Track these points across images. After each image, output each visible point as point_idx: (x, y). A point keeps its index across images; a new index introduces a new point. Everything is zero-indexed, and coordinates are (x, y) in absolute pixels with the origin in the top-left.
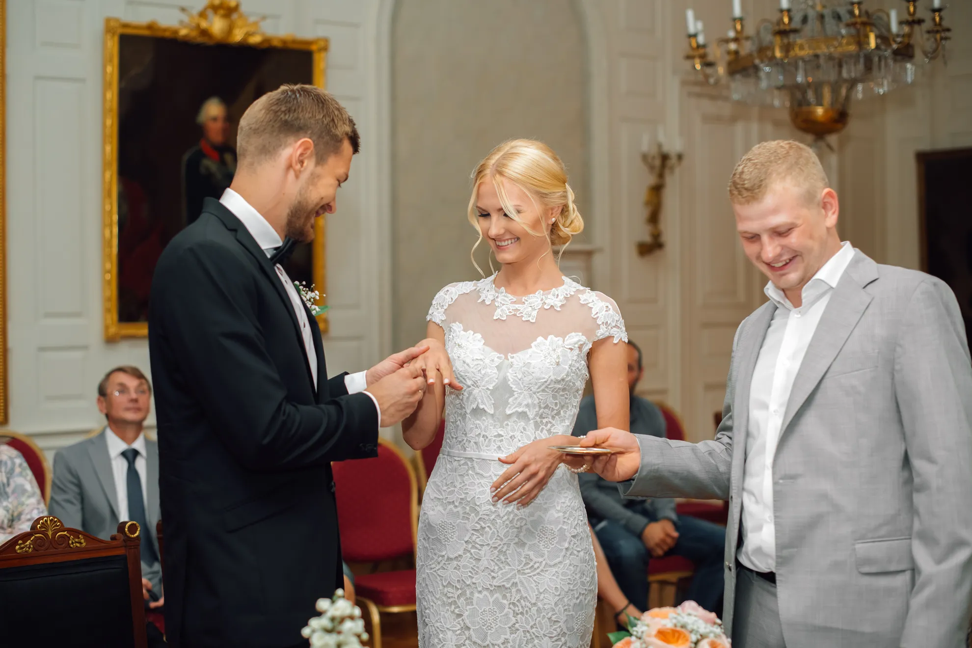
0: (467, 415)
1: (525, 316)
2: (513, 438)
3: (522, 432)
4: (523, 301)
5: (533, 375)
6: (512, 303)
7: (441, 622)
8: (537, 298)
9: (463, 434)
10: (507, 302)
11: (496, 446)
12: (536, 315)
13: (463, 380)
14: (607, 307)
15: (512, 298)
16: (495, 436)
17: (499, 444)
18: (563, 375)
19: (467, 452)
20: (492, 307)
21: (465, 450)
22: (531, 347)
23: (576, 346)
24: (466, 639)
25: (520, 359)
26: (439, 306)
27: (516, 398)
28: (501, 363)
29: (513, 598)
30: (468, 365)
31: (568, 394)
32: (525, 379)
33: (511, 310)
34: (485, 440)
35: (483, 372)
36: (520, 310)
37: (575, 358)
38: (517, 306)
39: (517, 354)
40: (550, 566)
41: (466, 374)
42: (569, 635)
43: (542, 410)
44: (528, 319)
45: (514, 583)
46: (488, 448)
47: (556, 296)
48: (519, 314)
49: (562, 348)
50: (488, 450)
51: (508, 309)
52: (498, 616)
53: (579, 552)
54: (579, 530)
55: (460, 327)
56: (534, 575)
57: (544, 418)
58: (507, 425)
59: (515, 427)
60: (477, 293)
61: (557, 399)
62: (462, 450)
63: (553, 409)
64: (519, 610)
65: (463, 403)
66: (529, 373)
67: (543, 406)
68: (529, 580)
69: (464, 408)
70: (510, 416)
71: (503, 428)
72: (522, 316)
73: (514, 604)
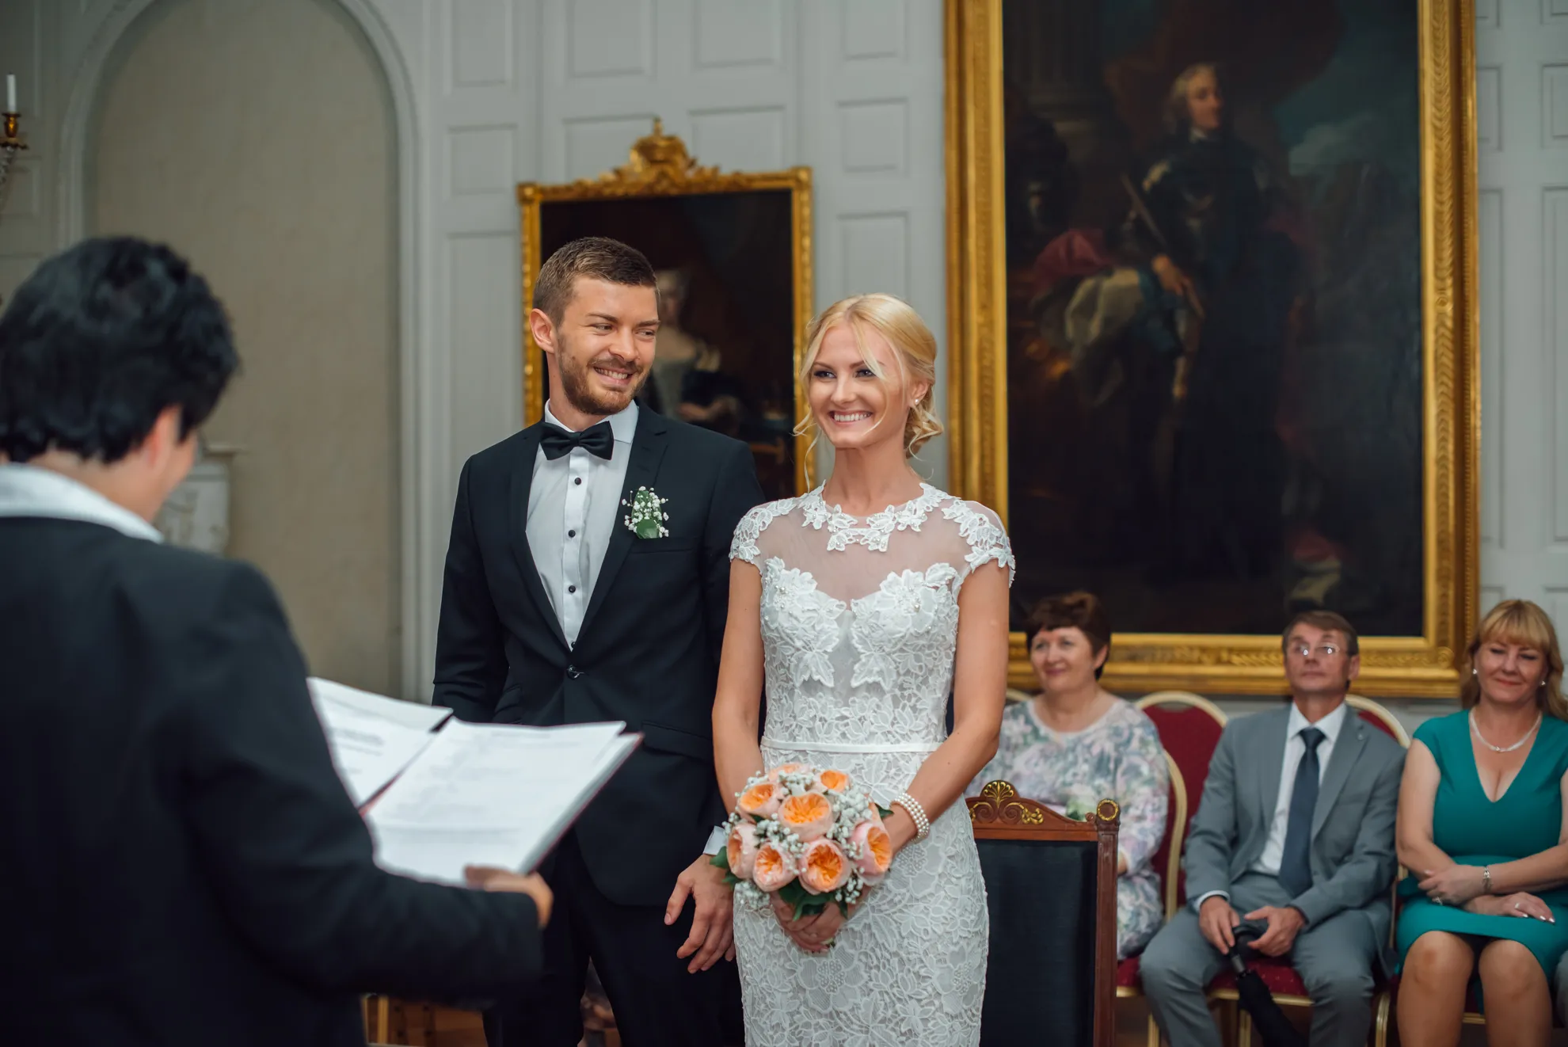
0: (796, 690)
1: (872, 544)
2: (863, 720)
3: (875, 712)
4: (868, 522)
5: (884, 628)
6: (853, 526)
7: (767, 982)
8: (888, 517)
9: (791, 716)
11: (839, 733)
12: (887, 541)
13: (789, 640)
14: (981, 519)
15: (852, 519)
16: (837, 719)
17: (843, 729)
18: (927, 626)
19: (798, 742)
20: (824, 533)
21: (795, 739)
22: (880, 589)
23: (944, 583)
24: (801, 1005)
26: (745, 536)
28: (842, 615)
29: (864, 946)
30: (796, 618)
31: (937, 652)
32: (873, 634)
33: (851, 537)
34: (823, 725)
35: (818, 628)
36: (863, 536)
37: (943, 600)
38: (859, 531)
39: (863, 600)
40: (917, 900)
42: (945, 996)
43: (902, 678)
44: (877, 548)
45: (865, 924)
46: (827, 736)
47: (913, 512)
48: (863, 542)
49: (923, 588)
50: (827, 738)
51: (848, 536)
52: (843, 972)
53: (958, 878)
54: (960, 847)
55: (781, 564)
56: (894, 913)
57: (905, 689)
58: (854, 702)
59: (865, 705)
60: (800, 513)
61: (921, 661)
62: (790, 739)
63: (917, 676)
64: (873, 963)
65: (790, 673)
66: (878, 626)
67: (902, 672)
68: (888, 921)
69: (792, 680)
70: (857, 688)
71: (849, 706)
72: (868, 544)
73: (866, 954)
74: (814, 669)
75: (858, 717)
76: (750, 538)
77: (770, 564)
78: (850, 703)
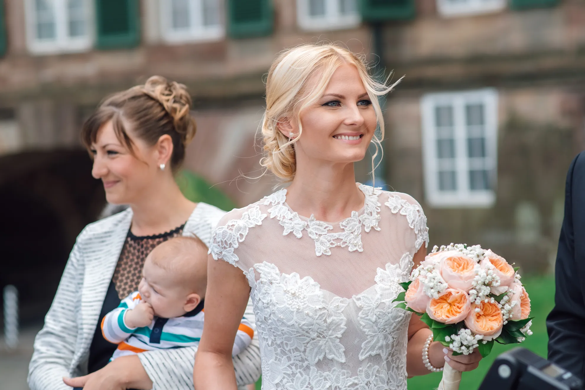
4: (342, 227)
10: (323, 231)
25: (369, 299)
27: (370, 342)
41: (310, 327)
72: (347, 246)
74: (327, 351)
75: (366, 382)
76: (230, 247)
77: (261, 268)
78: (358, 373)
